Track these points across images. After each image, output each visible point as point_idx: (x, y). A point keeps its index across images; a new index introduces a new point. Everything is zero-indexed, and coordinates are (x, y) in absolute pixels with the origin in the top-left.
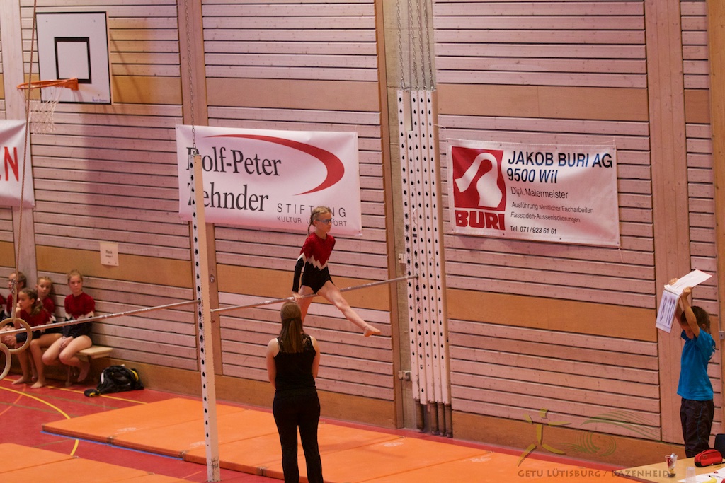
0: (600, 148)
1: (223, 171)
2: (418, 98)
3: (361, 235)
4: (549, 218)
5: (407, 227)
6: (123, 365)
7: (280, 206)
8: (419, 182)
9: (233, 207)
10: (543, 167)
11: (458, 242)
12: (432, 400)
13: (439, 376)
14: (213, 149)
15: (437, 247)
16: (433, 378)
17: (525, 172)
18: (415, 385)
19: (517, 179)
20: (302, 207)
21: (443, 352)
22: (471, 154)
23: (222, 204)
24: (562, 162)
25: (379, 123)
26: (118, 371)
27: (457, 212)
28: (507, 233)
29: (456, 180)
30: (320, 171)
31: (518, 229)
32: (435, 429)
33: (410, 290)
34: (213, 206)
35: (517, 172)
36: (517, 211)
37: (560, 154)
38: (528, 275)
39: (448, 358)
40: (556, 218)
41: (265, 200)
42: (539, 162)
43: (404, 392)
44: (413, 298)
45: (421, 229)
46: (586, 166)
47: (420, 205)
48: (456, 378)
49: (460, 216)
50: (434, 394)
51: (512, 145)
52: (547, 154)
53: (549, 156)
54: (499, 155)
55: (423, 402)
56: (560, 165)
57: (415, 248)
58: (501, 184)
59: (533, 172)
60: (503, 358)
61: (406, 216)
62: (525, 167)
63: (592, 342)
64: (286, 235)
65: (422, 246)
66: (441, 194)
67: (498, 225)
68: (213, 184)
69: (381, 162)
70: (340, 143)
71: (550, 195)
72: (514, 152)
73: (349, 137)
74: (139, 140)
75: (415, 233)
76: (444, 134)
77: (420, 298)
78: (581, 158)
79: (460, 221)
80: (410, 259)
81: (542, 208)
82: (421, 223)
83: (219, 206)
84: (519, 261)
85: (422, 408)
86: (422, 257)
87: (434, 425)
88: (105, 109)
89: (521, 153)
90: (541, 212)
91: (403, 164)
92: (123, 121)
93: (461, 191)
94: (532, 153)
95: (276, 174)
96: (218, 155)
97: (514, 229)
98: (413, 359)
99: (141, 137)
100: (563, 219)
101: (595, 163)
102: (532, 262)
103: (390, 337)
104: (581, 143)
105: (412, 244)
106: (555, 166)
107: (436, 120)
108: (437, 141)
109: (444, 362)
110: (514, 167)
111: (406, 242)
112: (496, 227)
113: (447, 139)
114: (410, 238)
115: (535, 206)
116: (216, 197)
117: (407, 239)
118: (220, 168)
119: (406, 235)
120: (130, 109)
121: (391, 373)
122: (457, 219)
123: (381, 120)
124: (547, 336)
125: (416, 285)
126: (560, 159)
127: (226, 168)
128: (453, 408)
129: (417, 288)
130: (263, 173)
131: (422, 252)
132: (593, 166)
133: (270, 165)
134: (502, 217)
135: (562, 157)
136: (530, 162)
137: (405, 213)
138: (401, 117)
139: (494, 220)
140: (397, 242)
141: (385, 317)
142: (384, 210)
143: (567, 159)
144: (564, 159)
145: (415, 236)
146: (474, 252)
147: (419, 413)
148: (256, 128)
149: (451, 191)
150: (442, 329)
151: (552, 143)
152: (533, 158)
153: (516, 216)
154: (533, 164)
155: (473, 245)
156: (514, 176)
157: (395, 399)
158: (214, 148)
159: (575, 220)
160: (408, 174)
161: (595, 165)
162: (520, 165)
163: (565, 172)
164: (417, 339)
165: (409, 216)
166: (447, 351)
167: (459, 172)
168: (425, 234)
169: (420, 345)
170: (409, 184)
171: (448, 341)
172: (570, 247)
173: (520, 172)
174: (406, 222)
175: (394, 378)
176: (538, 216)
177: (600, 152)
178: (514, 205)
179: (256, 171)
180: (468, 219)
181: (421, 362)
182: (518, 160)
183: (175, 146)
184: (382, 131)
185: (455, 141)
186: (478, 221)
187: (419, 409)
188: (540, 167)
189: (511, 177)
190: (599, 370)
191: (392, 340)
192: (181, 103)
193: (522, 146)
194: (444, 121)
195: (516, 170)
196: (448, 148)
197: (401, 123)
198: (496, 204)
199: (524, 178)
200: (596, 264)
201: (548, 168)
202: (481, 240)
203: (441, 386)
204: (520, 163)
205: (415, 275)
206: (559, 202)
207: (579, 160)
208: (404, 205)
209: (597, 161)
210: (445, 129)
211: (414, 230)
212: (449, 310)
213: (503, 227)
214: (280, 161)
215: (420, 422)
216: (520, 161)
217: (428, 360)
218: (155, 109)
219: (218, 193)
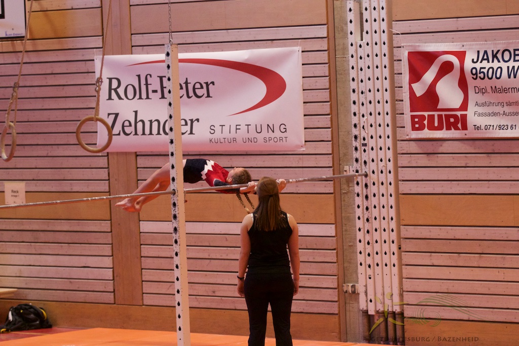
1: (148, 98)
2: (370, 6)
3: (304, 149)
4: (516, 114)
5: (356, 137)
6: (31, 304)
7: (212, 127)
8: (370, 91)
9: (159, 133)
10: (511, 64)
11: (413, 147)
12: (382, 309)
13: (389, 285)
14: (137, 77)
15: (390, 154)
16: (383, 287)
17: (491, 70)
18: (362, 297)
19: (482, 77)
20: (238, 127)
21: (395, 259)
22: (430, 58)
23: (147, 131)
25: (326, 36)
26: (26, 309)
27: (413, 117)
28: (470, 133)
29: (412, 85)
30: (259, 89)
31: (483, 127)
32: (384, 339)
33: (358, 201)
34: (136, 134)
35: (482, 70)
36: (480, 110)
38: (492, 174)
39: (401, 265)
41: (195, 123)
42: (506, 58)
43: (348, 305)
44: (361, 208)
45: (372, 137)
47: (371, 114)
48: (407, 284)
49: (416, 120)
50: (384, 303)
51: (476, 45)
52: (515, 50)
53: (517, 52)
54: (461, 55)
55: (371, 312)
57: (365, 157)
58: (463, 84)
59: (499, 70)
60: (462, 260)
61: (355, 126)
62: (491, 65)
65: (373, 155)
66: (395, 101)
67: (460, 125)
68: (136, 112)
69: (327, 74)
70: (282, 59)
72: (478, 52)
73: (293, 52)
74: (52, 75)
75: (365, 142)
76: (397, 40)
77: (369, 207)
79: (417, 126)
80: (359, 169)
81: (509, 104)
82: (372, 131)
83: (144, 134)
84: (483, 160)
85: (369, 318)
86: (373, 166)
87: (383, 334)
88: (13, 45)
89: (486, 52)
90: (507, 109)
91: (353, 74)
92: (34, 58)
93: (418, 96)
94: (498, 51)
95: (208, 96)
96: (143, 82)
97: (477, 128)
98: (361, 269)
99: (54, 72)
102: (496, 160)
103: (334, 249)
105: (361, 153)
107: (390, 26)
108: (391, 48)
109: (395, 270)
111: (354, 152)
112: (457, 128)
113: (402, 45)
114: (359, 148)
115: (501, 104)
116: (140, 125)
117: (356, 149)
118: (144, 95)
119: (354, 145)
120: (41, 45)
121: (336, 286)
122: (413, 123)
123: (328, 32)
125: (365, 194)
127: (151, 95)
128: (405, 315)
129: (367, 197)
130: (194, 97)
131: (373, 161)
133: (202, 87)
134: (464, 117)
136: (495, 60)
137: (353, 123)
138: (351, 27)
139: (455, 121)
140: (341, 155)
141: (330, 230)
142: (330, 123)
145: (365, 145)
146: (431, 155)
147: (366, 324)
148: (186, 52)
149: (406, 96)
150: (394, 236)
152: (499, 55)
153: (479, 115)
154: (499, 61)
155: (430, 148)
156: (479, 75)
157: (339, 312)
158: (139, 76)
160: (358, 83)
162: (485, 64)
164: (365, 249)
165: (358, 126)
166: (400, 259)
167: (416, 76)
168: (377, 142)
169: (369, 255)
170: (358, 94)
171: (400, 248)
173: (485, 71)
174: (355, 132)
175: (338, 291)
176: (504, 114)
178: (477, 104)
179: (185, 95)
180: (426, 122)
181: (370, 272)
182: (483, 59)
183: (94, 78)
184: (328, 43)
185: (411, 46)
186: (436, 124)
187: (365, 321)
188: (507, 64)
189: (475, 77)
191: (337, 252)
192: (101, 34)
193: (486, 44)
194: (398, 27)
195: (481, 68)
196: (403, 54)
197: (351, 33)
198: (457, 106)
199: (490, 76)
201: (516, 65)
202: (440, 143)
204: (485, 62)
205: (364, 184)
208: (352, 115)
210: (401, 35)
211: (364, 139)
212: (402, 217)
213: (465, 127)
214: (213, 83)
215: (366, 334)
216: (485, 59)
217: (378, 270)
218: (70, 43)
219: (143, 121)
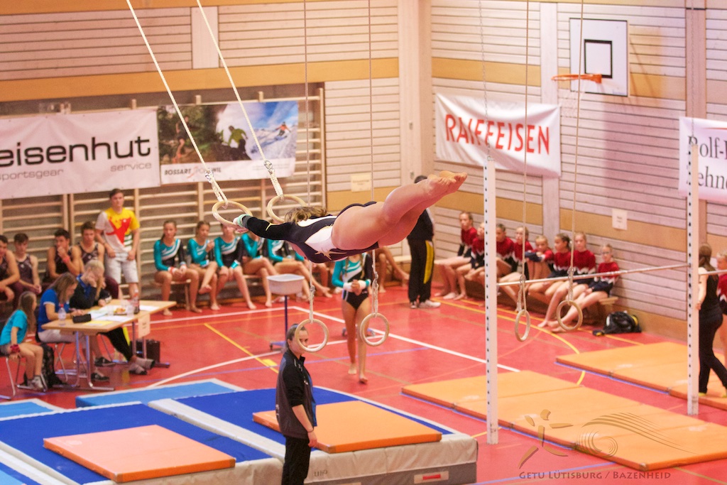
1: (716, 157)
6: (625, 312)
9: (723, 188)
14: (709, 139)
23: (715, 185)
26: (621, 316)
34: (706, 185)
68: (707, 167)
83: (712, 186)
88: (623, 100)
92: (636, 111)
96: (713, 143)
99: (650, 125)
116: (709, 178)
118: (714, 154)
120: (643, 101)
127: (719, 154)
158: (710, 138)
183: (678, 134)
192: (685, 99)
218: (663, 103)
219: (711, 176)
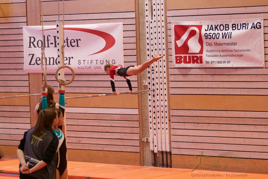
0: (255, 20)
1: (48, 47)
2: (156, 3)
4: (226, 56)
7: (79, 61)
8: (156, 44)
9: (53, 64)
10: (224, 31)
11: (176, 72)
12: (161, 150)
13: (164, 138)
14: (43, 37)
15: (165, 75)
16: (161, 139)
17: (214, 34)
18: (151, 144)
19: (210, 38)
20: (92, 61)
21: (167, 126)
22: (185, 28)
23: (48, 63)
24: (234, 28)
25: (135, 17)
27: (176, 57)
28: (204, 65)
29: (176, 41)
30: (102, 43)
31: (210, 62)
32: (162, 165)
33: (150, 97)
35: (210, 34)
36: (209, 54)
37: (233, 25)
38: (214, 85)
39: (170, 129)
40: (230, 56)
41: (71, 59)
42: (222, 29)
43: (144, 148)
44: (151, 101)
45: (156, 67)
46: (247, 29)
48: (173, 138)
49: (178, 58)
50: (162, 147)
51: (207, 22)
52: (226, 25)
53: (227, 26)
54: (200, 27)
55: (156, 152)
56: (233, 30)
57: (153, 76)
58: (201, 41)
59: (218, 34)
60: (199, 126)
62: (214, 32)
63: (249, 114)
64: (82, 76)
65: (157, 75)
66: (168, 49)
67: (199, 61)
69: (135, 36)
70: (113, 28)
71: (228, 44)
72: (208, 26)
73: (119, 25)
74: (2, 35)
75: (153, 69)
76: (169, 20)
77: (155, 100)
78: (244, 25)
79: (178, 61)
80: (150, 82)
81: (223, 51)
82: (156, 64)
84: (210, 78)
85: (155, 154)
86: (157, 81)
87: (161, 162)
89: (212, 26)
90: (222, 54)
91: (147, 36)
93: (179, 47)
94: (218, 25)
95: (78, 46)
96: (46, 39)
97: (208, 62)
98: (151, 131)
100: (234, 56)
101: (252, 27)
102: (217, 78)
103: (138, 121)
104: (245, 18)
105: (151, 74)
106: (230, 30)
107: (166, 13)
108: (166, 23)
109: (167, 131)
110: (208, 32)
111: (148, 74)
112: (198, 63)
113: (172, 22)
114: (150, 72)
115: (219, 51)
116: (44, 60)
117: (149, 72)
118: (46, 46)
119: (148, 70)
121: (139, 139)
122: (177, 60)
123: (136, 15)
124: (224, 114)
125: (153, 94)
126: (233, 27)
127: (50, 45)
128: (172, 153)
129: (154, 96)
130: (71, 46)
131: (157, 78)
132: (251, 29)
133: (75, 42)
134: (201, 57)
135: (234, 26)
136: (216, 30)
138: (147, 13)
139: (197, 59)
140: (142, 75)
141: (136, 112)
142: (136, 59)
143: (236, 27)
144: (235, 27)
145: (153, 70)
146: (185, 76)
147: (153, 157)
148: (67, 24)
149: (173, 47)
150: (167, 115)
151: (229, 19)
152: (218, 27)
153: (209, 56)
155: (185, 72)
156: (208, 37)
157: (140, 151)
159: (241, 56)
160: (150, 40)
161: (252, 28)
162: (211, 31)
163: (235, 33)
164: (153, 121)
166: (170, 126)
167: (178, 37)
168: (159, 69)
169: (155, 124)
170: (150, 45)
171: (170, 121)
172: (237, 69)
173: (211, 35)
175: (140, 141)
176: (220, 56)
177: (255, 22)
178: (207, 51)
179: (66, 46)
180: (182, 59)
181: (155, 132)
182: (210, 29)
183: (22, 37)
184: (136, 21)
185: (176, 22)
186: (188, 61)
187: (153, 156)
188: (222, 32)
189: (206, 38)
190: (252, 128)
191: (139, 122)
192: (26, 16)
193: (212, 22)
194: (170, 13)
195: (209, 34)
196: (172, 26)
197: (147, 16)
198: (198, 52)
199: (214, 37)
200: (251, 77)
201: (226, 32)
202: (189, 69)
203: (165, 143)
205: (153, 89)
206: (232, 48)
207: (243, 27)
208: (147, 56)
209: (253, 26)
210: (171, 17)
211: (153, 67)
212: (171, 105)
213: (201, 62)
214: (80, 40)
215: (153, 162)
216: (211, 29)
217: (159, 131)
218: (11, 19)
219: (46, 58)
